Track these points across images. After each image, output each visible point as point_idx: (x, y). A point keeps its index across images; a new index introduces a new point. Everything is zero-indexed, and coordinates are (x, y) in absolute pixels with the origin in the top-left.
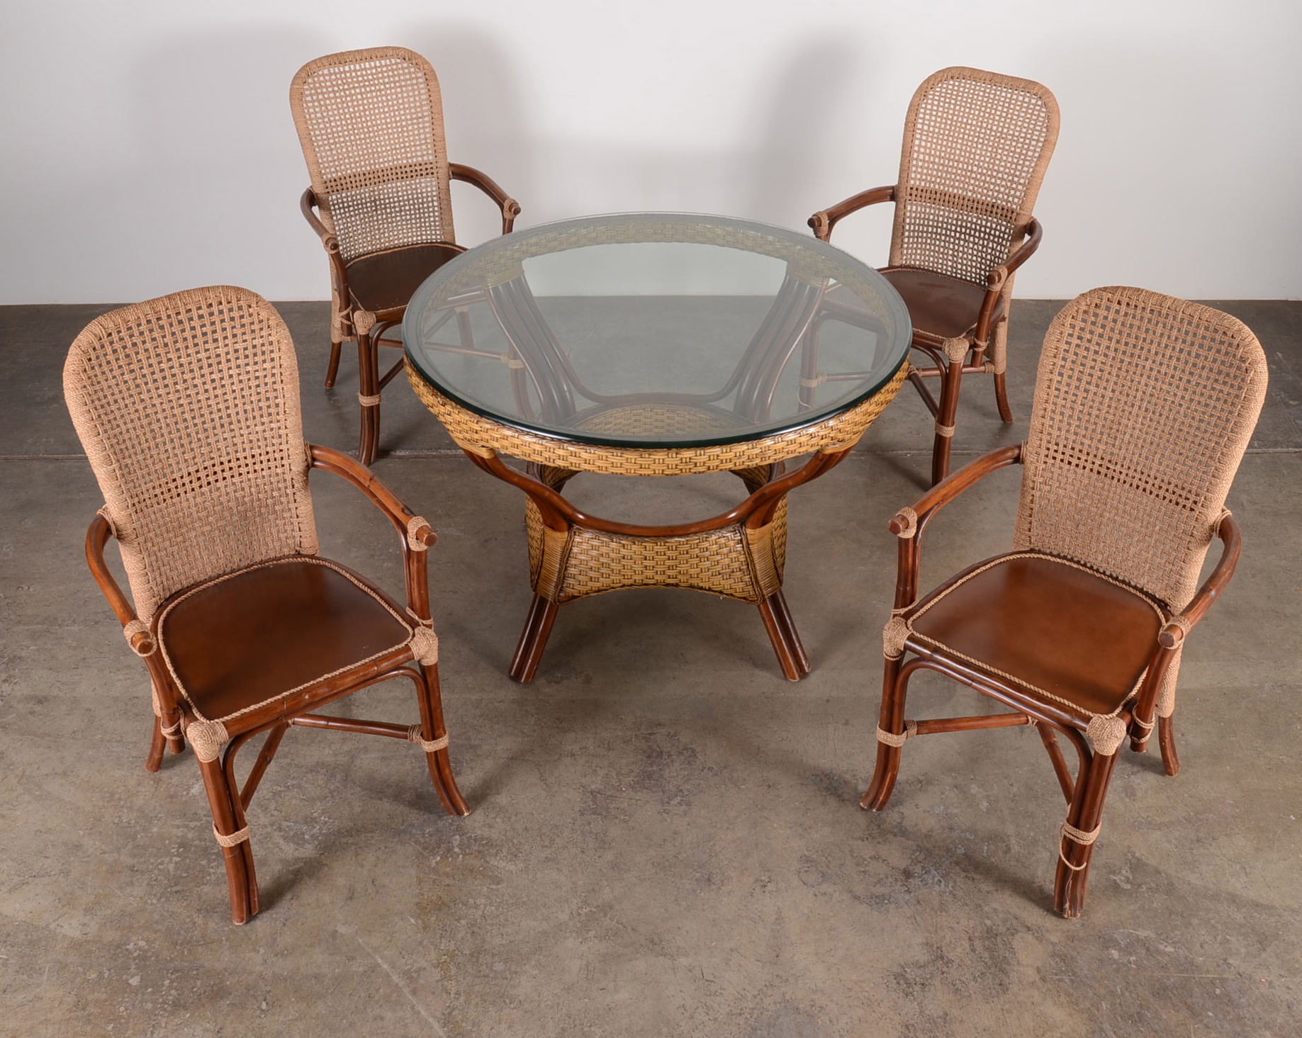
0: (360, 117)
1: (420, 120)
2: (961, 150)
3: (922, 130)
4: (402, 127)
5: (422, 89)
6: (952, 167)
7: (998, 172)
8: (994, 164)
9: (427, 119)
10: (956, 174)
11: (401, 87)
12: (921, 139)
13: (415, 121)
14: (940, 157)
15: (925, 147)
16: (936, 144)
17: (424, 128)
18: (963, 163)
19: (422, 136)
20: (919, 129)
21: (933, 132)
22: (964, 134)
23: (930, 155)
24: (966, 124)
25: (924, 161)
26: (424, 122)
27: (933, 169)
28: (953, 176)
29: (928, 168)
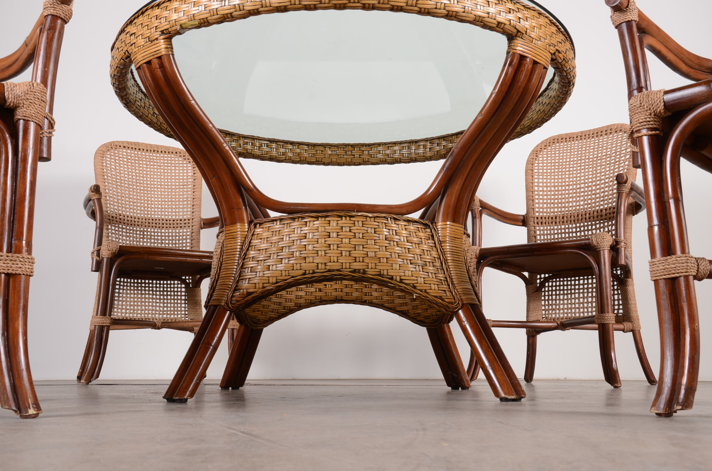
0: (143, 177)
1: (185, 187)
2: (569, 178)
3: (538, 173)
4: (172, 189)
5: (190, 170)
6: (565, 190)
7: (600, 180)
8: (596, 177)
9: (190, 186)
10: (568, 194)
11: (175, 167)
12: (538, 179)
13: (182, 187)
14: (554, 186)
15: (543, 183)
16: (551, 179)
17: (187, 191)
18: (572, 185)
19: (185, 196)
20: (536, 173)
21: (547, 173)
22: (569, 168)
23: (547, 187)
24: (570, 161)
25: (543, 191)
26: (187, 188)
27: (551, 195)
28: (567, 196)
29: (547, 195)
